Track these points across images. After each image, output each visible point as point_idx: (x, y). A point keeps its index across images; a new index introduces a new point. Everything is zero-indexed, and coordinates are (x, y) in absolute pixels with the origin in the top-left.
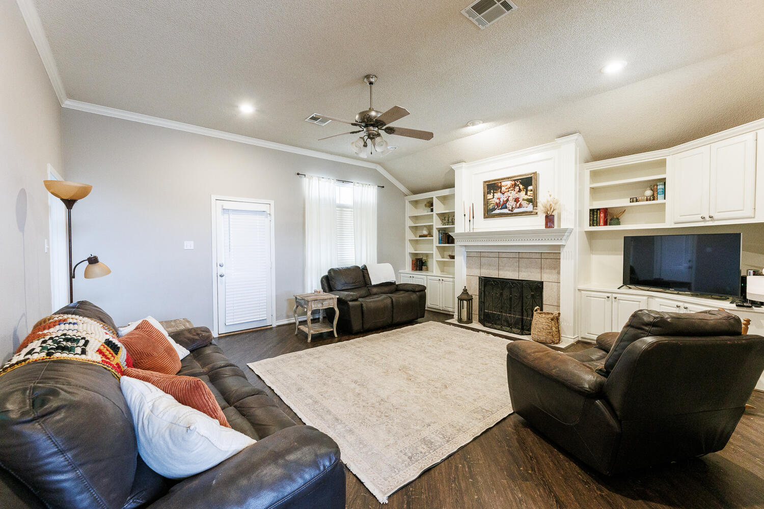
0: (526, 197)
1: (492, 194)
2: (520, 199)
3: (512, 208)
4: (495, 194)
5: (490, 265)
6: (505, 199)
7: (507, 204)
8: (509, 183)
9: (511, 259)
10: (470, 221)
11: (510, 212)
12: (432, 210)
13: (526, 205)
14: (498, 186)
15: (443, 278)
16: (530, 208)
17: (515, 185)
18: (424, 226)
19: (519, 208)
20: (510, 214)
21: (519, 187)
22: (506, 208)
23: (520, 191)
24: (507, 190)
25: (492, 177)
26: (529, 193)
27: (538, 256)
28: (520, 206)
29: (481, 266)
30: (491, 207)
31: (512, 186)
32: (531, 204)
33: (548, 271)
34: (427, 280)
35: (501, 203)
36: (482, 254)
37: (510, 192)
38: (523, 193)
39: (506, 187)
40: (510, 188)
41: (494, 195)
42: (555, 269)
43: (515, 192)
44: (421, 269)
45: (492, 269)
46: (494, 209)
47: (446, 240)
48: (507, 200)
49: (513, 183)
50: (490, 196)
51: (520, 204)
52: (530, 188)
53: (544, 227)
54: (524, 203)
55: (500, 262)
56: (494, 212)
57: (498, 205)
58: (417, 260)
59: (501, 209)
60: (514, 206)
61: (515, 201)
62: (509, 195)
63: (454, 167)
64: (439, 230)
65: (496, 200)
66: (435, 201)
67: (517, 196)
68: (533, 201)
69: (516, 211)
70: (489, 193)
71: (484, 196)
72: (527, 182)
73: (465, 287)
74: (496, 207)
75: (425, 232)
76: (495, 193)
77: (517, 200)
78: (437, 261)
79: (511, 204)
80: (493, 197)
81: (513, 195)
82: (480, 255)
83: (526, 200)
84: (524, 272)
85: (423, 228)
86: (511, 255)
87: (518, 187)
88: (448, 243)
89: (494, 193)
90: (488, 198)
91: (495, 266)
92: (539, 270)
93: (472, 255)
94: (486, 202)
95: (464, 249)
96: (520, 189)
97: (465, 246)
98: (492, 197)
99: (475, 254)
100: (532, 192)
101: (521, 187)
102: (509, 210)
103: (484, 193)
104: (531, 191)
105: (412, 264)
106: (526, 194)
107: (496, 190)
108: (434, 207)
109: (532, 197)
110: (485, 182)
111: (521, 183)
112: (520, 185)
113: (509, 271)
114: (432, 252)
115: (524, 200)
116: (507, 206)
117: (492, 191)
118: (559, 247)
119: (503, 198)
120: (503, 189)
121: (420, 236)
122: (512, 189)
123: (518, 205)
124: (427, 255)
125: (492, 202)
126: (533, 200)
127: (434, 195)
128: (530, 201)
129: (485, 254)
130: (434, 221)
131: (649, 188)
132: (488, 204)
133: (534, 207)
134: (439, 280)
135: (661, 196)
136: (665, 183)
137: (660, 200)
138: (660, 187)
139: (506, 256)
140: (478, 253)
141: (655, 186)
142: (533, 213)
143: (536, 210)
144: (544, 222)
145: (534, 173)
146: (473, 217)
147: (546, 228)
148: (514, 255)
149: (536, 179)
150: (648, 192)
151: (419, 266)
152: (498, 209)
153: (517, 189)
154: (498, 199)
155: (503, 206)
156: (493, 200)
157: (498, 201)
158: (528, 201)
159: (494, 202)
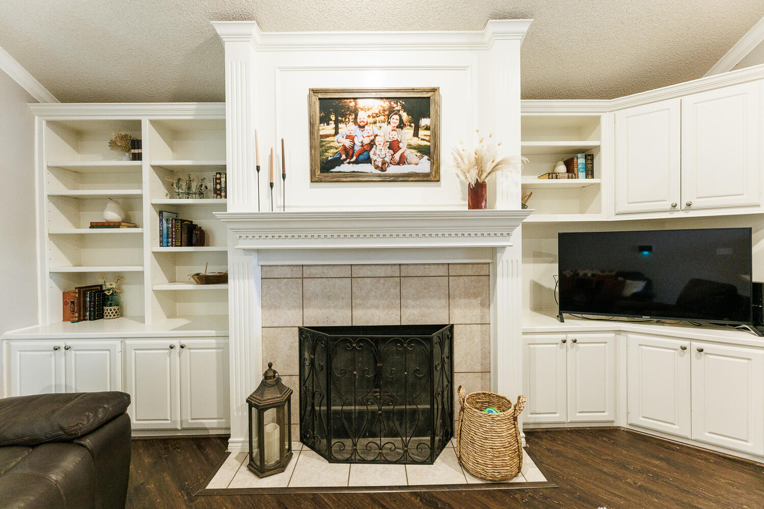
0: (415, 141)
1: (333, 125)
2: (401, 145)
3: (384, 163)
4: (340, 125)
5: (329, 298)
6: (367, 141)
7: (371, 153)
8: (378, 106)
9: (382, 281)
10: (272, 185)
11: (378, 172)
12: (138, 157)
13: (416, 160)
14: (348, 108)
15: (184, 342)
16: (424, 166)
17: (391, 111)
18: (110, 198)
19: (398, 164)
20: (380, 176)
21: (400, 116)
22: (368, 160)
23: (401, 125)
24: (371, 120)
25: (333, 82)
26: (422, 133)
27: (442, 271)
28: (402, 161)
29: (303, 302)
30: (330, 155)
31: (384, 111)
32: (426, 157)
33: (462, 301)
34: (124, 352)
35: (357, 148)
36: (307, 272)
37: (378, 124)
38: (408, 132)
39: (370, 113)
40: (377, 115)
41: (337, 129)
42: (476, 296)
43: (390, 127)
44: (98, 315)
45: (335, 307)
46: (338, 162)
47: (185, 237)
48: (372, 144)
49: (386, 104)
50: (328, 129)
51: (402, 156)
52: (424, 122)
53: (466, 208)
54: (412, 155)
55: (354, 289)
56: (337, 169)
57: (348, 152)
58: (83, 291)
59: (357, 162)
60: (387, 159)
61: (389, 148)
62: (377, 132)
63: (223, 29)
64: (161, 211)
65: (341, 141)
66: (148, 135)
67: (395, 136)
68: (429, 151)
69: (392, 170)
70: (325, 120)
71: (312, 125)
72: (418, 107)
73: (270, 365)
74: (344, 157)
75: (112, 215)
76: (341, 121)
77: (394, 146)
78: (157, 293)
79: (380, 153)
80: (337, 133)
81: (385, 132)
82: (302, 274)
83: (414, 148)
84: (413, 306)
85: (106, 205)
86: (381, 272)
87: (397, 117)
88: (190, 244)
89: (337, 122)
90: (321, 133)
91: (343, 298)
92: (444, 302)
93: (277, 273)
94: (317, 144)
95: (254, 260)
96: (401, 120)
97: (258, 251)
98: (333, 132)
99: (288, 273)
100: (428, 133)
101: (405, 116)
102: (377, 167)
103: (311, 118)
104: (427, 128)
105: (65, 303)
106: (416, 134)
107: (344, 115)
108: (145, 150)
109: (428, 144)
110: (315, 91)
111: (404, 108)
112: (401, 112)
113: (377, 308)
114: (139, 269)
115: (410, 147)
116: (372, 156)
117: (333, 117)
118: (493, 251)
119: (362, 138)
120: (362, 116)
121: (93, 226)
122: (382, 118)
123: (397, 156)
124: (119, 277)
125: (332, 144)
126: (432, 150)
127: (144, 113)
128: (424, 151)
129: (314, 271)
130: (144, 185)
131: (562, 162)
132: (321, 146)
133: (432, 164)
134: (171, 347)
135: (582, 175)
136: (590, 155)
137: (582, 180)
138: (581, 161)
139: (369, 274)
140: (295, 269)
141: (572, 159)
142: (431, 177)
143: (438, 171)
144: (463, 199)
145: (434, 90)
146: (284, 177)
147: (470, 208)
148: (389, 271)
149: (438, 105)
150: (562, 168)
151: (90, 307)
152: (349, 163)
153: (395, 119)
154: (348, 137)
155: (361, 157)
156: (335, 138)
157: (348, 143)
158: (420, 151)
159: (335, 144)
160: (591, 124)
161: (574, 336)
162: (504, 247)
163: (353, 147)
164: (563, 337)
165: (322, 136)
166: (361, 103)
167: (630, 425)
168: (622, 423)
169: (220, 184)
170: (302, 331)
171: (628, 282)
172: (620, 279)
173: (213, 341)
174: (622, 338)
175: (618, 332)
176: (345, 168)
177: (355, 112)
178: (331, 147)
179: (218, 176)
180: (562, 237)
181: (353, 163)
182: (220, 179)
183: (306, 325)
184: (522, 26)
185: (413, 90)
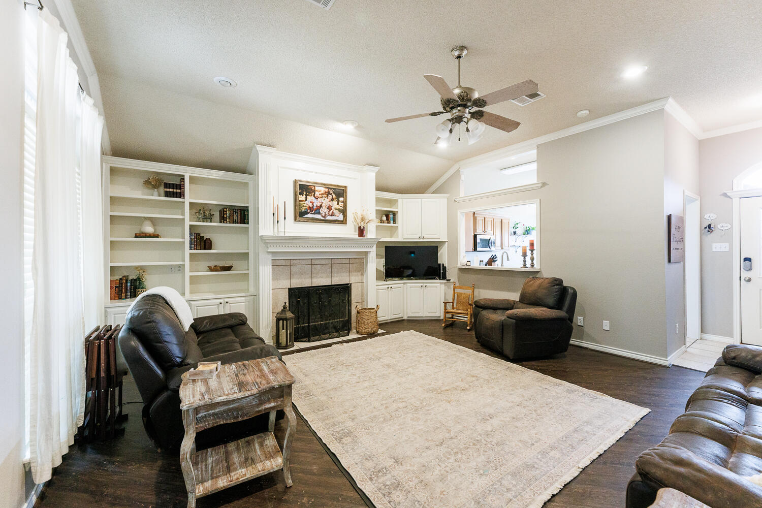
0: (338, 207)
2: (332, 208)
3: (325, 215)
4: (308, 197)
5: (302, 274)
6: (319, 205)
7: (320, 210)
8: (323, 190)
9: (324, 266)
10: (278, 222)
13: (337, 214)
14: (311, 190)
15: (228, 300)
17: (329, 193)
19: (331, 216)
20: (324, 220)
21: (332, 196)
22: (319, 213)
23: (332, 200)
24: (321, 196)
25: (307, 178)
26: (340, 203)
27: (347, 261)
28: (332, 215)
29: (291, 277)
30: (303, 209)
31: (326, 193)
33: (355, 273)
35: (315, 208)
36: (292, 262)
37: (323, 198)
38: (335, 202)
39: (320, 193)
40: (323, 194)
41: (306, 198)
42: (359, 271)
43: (328, 200)
45: (304, 278)
46: (306, 213)
47: (203, 244)
48: (321, 206)
49: (327, 190)
50: (302, 198)
51: (332, 212)
52: (341, 199)
53: (357, 236)
54: (336, 212)
55: (313, 270)
56: (306, 216)
57: (311, 209)
59: (314, 214)
60: (327, 213)
61: (328, 209)
62: (323, 201)
63: (259, 148)
64: (192, 229)
65: (308, 204)
67: (330, 204)
68: (344, 211)
69: (329, 218)
70: (301, 194)
71: (295, 195)
72: (339, 193)
74: (309, 211)
75: (149, 229)
76: (308, 195)
77: (329, 208)
79: (324, 210)
80: (306, 200)
81: (326, 202)
82: (290, 264)
84: (337, 276)
85: (142, 223)
86: (323, 262)
89: (306, 195)
90: (300, 199)
91: (308, 274)
92: (348, 274)
93: (279, 263)
94: (298, 204)
95: (270, 257)
96: (332, 198)
98: (305, 199)
99: (283, 263)
100: (343, 204)
101: (334, 196)
102: (322, 216)
103: (295, 192)
104: (343, 202)
105: (111, 288)
106: (338, 204)
108: (187, 192)
109: (343, 208)
110: (297, 181)
111: (334, 193)
112: (332, 194)
113: (322, 277)
114: (181, 263)
115: (336, 209)
116: (321, 212)
117: (305, 193)
118: (366, 253)
119: (317, 203)
120: (317, 193)
121: (136, 236)
125: (304, 205)
127: (188, 172)
129: (295, 261)
130: (186, 214)
131: (384, 215)
132: (300, 205)
133: (344, 217)
134: (221, 303)
135: (392, 222)
136: (394, 214)
137: (392, 224)
138: (391, 216)
139: (319, 263)
140: (287, 261)
141: (388, 215)
142: (343, 222)
143: (346, 220)
144: (355, 232)
145: (346, 187)
146: (285, 218)
147: (359, 237)
148: (327, 262)
149: (346, 192)
150: (384, 218)
151: (131, 289)
152: (311, 214)
153: (330, 197)
154: (311, 202)
155: (317, 212)
156: (305, 202)
157: (311, 205)
158: (339, 211)
159: (306, 205)
160: (395, 202)
161: (390, 286)
162: (370, 252)
163: (313, 207)
164: (387, 286)
165: (300, 201)
166: (317, 188)
167: (408, 317)
168: (405, 318)
169: (226, 214)
170: (290, 290)
171: (405, 270)
172: (402, 269)
173: (243, 298)
174: (405, 285)
175: (404, 283)
176: (310, 216)
177: (314, 191)
178: (304, 206)
179: (225, 210)
180: (386, 247)
181: (313, 214)
182: (226, 211)
183: (292, 287)
184: (377, 169)
185: (338, 186)
